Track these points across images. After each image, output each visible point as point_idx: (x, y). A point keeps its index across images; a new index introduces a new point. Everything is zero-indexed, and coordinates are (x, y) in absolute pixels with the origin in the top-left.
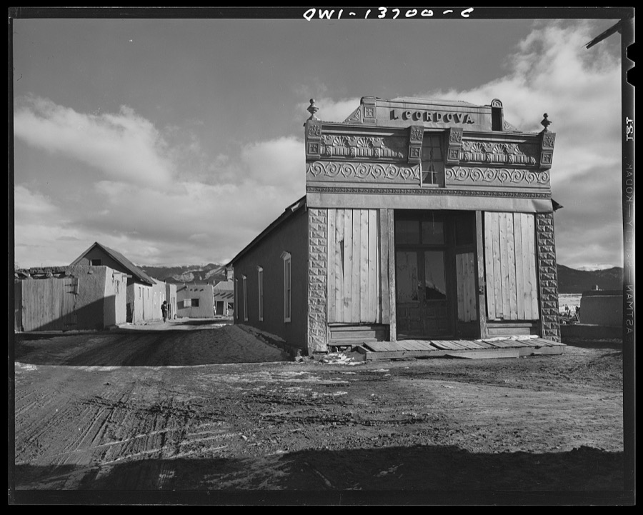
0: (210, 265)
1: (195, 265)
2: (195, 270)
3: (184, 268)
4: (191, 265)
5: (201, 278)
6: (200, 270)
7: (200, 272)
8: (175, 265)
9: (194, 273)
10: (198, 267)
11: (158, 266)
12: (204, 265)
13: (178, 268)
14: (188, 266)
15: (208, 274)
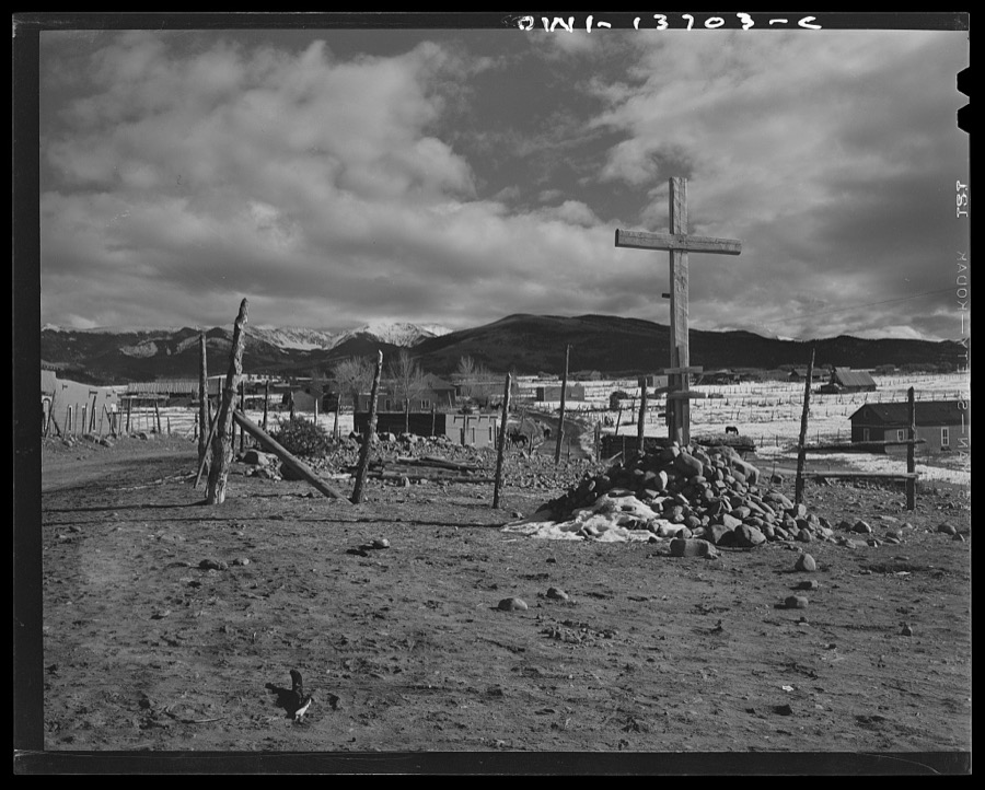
0: (185, 329)
1: (160, 329)
2: (160, 339)
3: (142, 335)
4: (153, 329)
5: (169, 352)
6: (168, 338)
7: (168, 341)
8: (126, 330)
9: (156, 343)
10: (165, 333)
11: (95, 332)
12: (175, 330)
13: (131, 335)
14: (147, 332)
15: (181, 345)
